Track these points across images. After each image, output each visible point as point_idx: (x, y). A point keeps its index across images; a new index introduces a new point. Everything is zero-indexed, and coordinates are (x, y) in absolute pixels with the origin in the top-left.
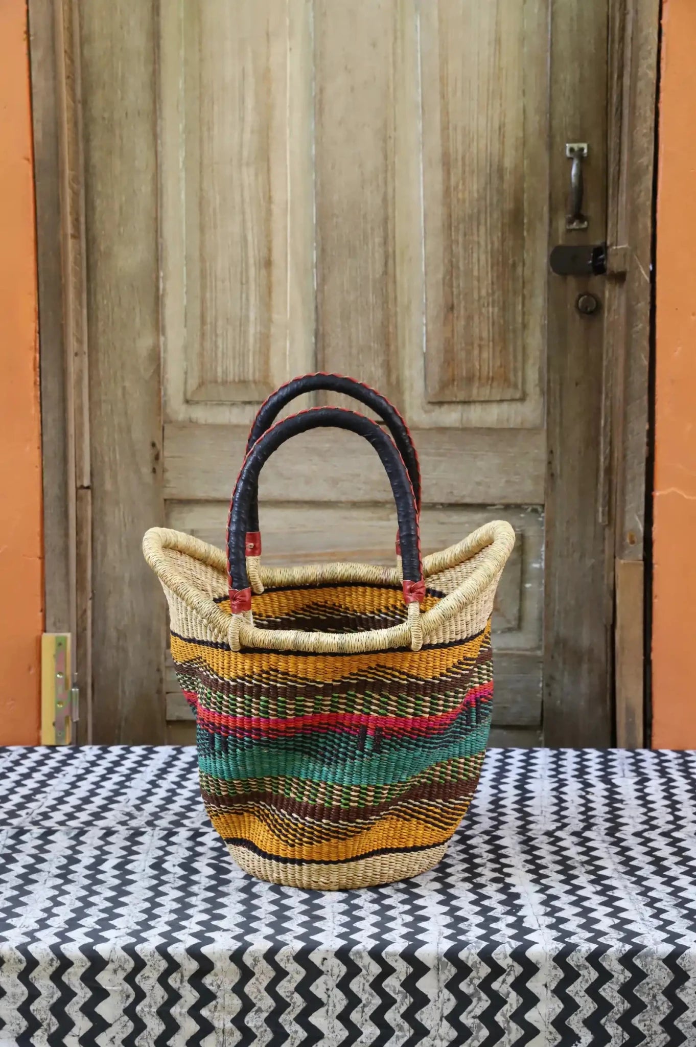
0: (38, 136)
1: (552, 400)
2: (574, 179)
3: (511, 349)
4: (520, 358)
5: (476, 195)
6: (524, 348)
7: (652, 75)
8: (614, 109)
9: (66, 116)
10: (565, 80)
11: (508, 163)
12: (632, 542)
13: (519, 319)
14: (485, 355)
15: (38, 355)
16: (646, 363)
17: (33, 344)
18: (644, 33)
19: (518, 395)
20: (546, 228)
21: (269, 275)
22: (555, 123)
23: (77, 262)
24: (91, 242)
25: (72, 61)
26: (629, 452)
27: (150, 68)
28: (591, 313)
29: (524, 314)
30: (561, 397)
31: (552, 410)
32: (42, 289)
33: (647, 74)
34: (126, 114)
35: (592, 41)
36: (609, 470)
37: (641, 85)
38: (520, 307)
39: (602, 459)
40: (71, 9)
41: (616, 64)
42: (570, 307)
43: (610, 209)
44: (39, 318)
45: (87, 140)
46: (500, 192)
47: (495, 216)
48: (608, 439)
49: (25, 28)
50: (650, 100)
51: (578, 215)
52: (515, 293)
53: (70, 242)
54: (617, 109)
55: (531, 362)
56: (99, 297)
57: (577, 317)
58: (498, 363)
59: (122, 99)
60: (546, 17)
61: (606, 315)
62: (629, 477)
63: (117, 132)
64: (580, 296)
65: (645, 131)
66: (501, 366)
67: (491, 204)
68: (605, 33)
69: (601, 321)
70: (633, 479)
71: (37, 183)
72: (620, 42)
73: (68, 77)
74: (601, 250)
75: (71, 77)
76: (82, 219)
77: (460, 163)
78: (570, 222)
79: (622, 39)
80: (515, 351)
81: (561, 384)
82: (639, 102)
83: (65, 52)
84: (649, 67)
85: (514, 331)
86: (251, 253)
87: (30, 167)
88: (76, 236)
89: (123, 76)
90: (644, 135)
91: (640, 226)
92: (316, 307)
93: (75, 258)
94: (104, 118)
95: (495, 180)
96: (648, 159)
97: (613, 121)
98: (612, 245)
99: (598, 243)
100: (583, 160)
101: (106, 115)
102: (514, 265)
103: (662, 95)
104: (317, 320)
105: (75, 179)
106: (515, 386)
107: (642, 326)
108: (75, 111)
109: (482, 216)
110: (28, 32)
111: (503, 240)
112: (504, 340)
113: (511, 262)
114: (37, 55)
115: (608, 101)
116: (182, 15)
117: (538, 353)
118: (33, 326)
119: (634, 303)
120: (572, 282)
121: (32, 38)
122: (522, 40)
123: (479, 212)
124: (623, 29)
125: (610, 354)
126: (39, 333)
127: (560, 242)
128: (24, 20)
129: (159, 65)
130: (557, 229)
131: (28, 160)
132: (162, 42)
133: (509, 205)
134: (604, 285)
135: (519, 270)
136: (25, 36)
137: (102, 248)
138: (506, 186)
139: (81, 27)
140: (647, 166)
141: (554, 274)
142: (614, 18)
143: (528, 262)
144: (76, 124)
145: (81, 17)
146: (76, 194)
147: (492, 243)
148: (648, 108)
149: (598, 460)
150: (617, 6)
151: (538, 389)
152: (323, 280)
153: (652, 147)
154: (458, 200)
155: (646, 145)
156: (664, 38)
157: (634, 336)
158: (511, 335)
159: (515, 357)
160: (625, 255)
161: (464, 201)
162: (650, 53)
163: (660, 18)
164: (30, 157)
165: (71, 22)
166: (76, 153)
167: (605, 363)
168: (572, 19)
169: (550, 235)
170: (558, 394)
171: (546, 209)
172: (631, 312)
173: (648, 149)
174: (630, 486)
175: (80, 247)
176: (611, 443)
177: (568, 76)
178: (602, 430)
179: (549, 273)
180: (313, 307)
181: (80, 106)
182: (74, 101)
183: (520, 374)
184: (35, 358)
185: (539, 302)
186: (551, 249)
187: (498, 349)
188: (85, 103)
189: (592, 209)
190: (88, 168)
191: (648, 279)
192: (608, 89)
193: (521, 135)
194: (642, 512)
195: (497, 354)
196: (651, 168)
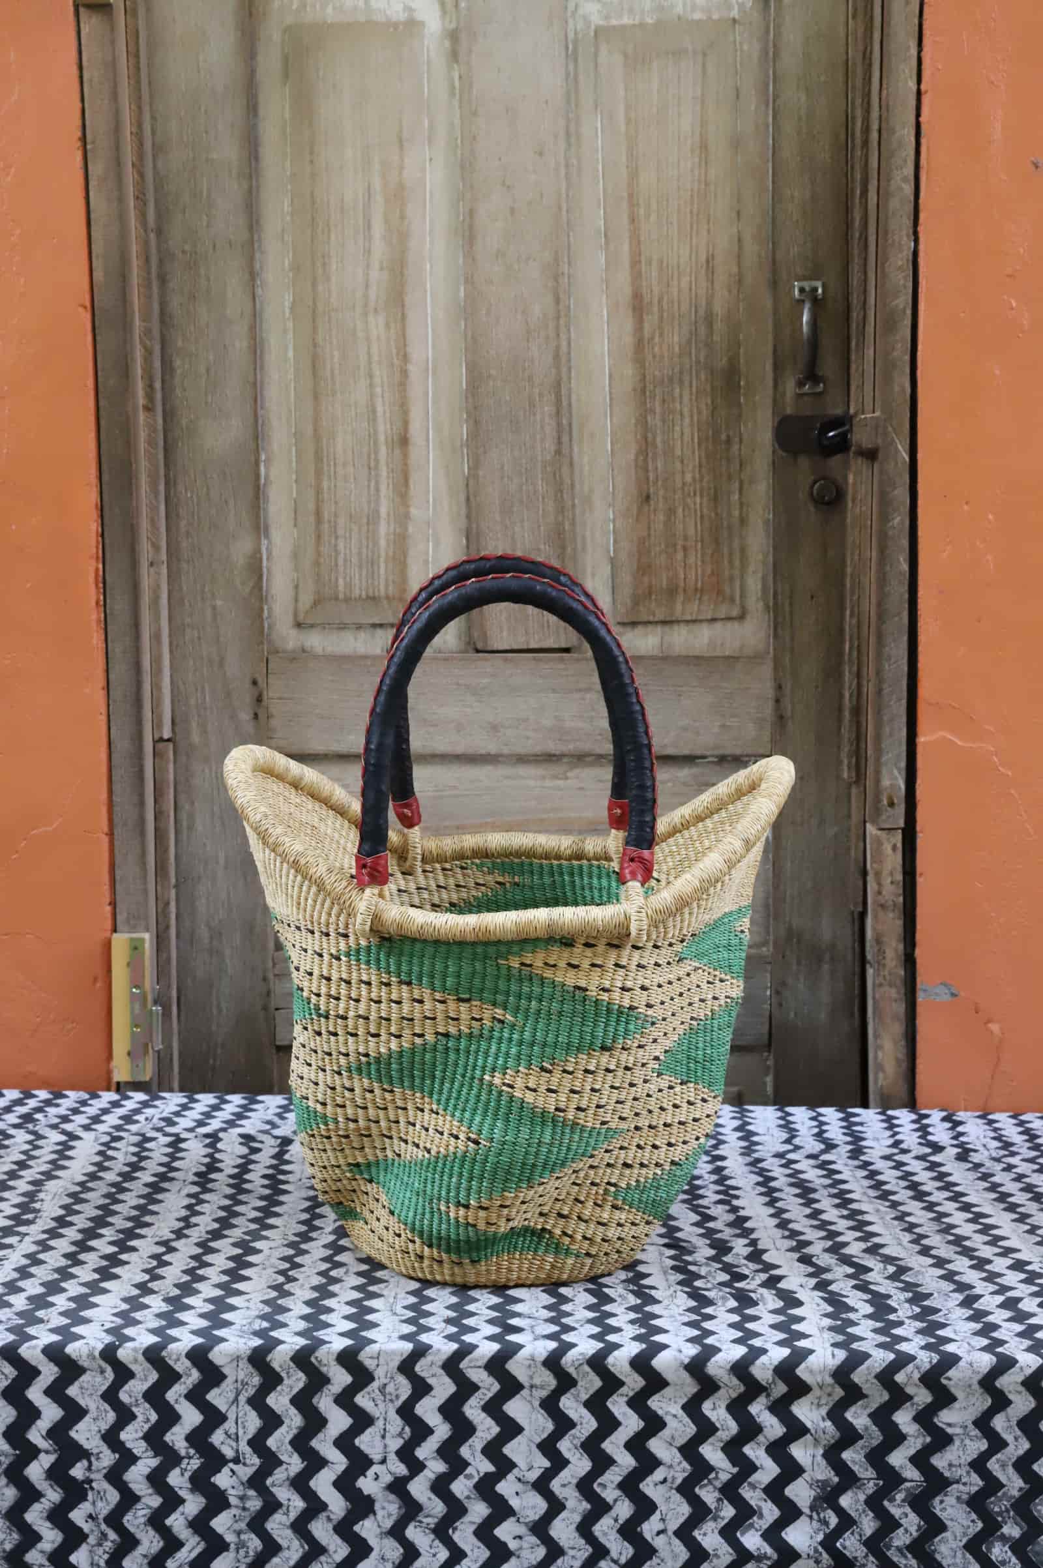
0: (98, 275)
1: (780, 619)
2: (805, 328)
3: (726, 551)
4: (737, 563)
5: (677, 349)
6: (743, 550)
7: (908, 189)
8: (857, 235)
9: (134, 248)
10: (792, 197)
11: (719, 309)
12: (891, 804)
13: (736, 513)
14: (691, 560)
15: (101, 566)
16: (905, 567)
17: (94, 550)
18: (897, 134)
19: (735, 612)
20: (770, 391)
21: (405, 456)
22: (779, 256)
23: (151, 442)
24: (169, 415)
25: (142, 175)
26: (885, 686)
27: (245, 186)
28: (828, 503)
29: (741, 504)
30: (791, 613)
31: (780, 631)
32: (105, 477)
33: (901, 189)
34: (214, 246)
35: (827, 147)
36: (857, 711)
37: (894, 204)
38: (737, 497)
39: (847, 695)
40: (140, 108)
41: (858, 176)
42: (803, 495)
43: (853, 367)
44: (102, 517)
45: (163, 280)
46: (709, 345)
47: (703, 377)
48: (855, 668)
49: (79, 134)
50: (907, 222)
51: (812, 375)
52: (730, 478)
53: (142, 416)
54: (861, 235)
55: (751, 569)
56: (181, 487)
57: (812, 509)
58: (709, 571)
59: (208, 226)
60: (767, 115)
61: (850, 504)
62: (885, 718)
63: (202, 272)
64: (815, 482)
65: (900, 263)
66: (713, 573)
67: (698, 362)
68: (843, 137)
69: (843, 512)
70: (891, 720)
71: (98, 338)
72: (862, 148)
73: (137, 198)
74: (842, 421)
75: (140, 198)
76: (158, 385)
77: (655, 309)
78: (801, 384)
79: (866, 143)
80: (731, 554)
81: (791, 597)
82: (893, 225)
83: (133, 165)
84: (905, 179)
85: (730, 527)
86: (381, 428)
87: (88, 316)
88: (148, 409)
89: (209, 196)
90: (900, 268)
91: (897, 389)
92: (468, 499)
93: (149, 435)
94: (184, 252)
95: (703, 330)
96: (903, 301)
97: (856, 252)
98: (856, 414)
99: (839, 411)
100: (815, 301)
101: (187, 247)
102: (728, 441)
103: (922, 216)
104: (468, 517)
105: (147, 332)
106: (732, 600)
107: (899, 520)
108: (146, 243)
109: (686, 378)
110: (84, 139)
111: (714, 409)
112: (717, 542)
113: (723, 437)
114: (96, 170)
115: (848, 225)
116: (287, 116)
117: (760, 557)
118: (94, 527)
119: (888, 489)
120: (804, 462)
121: (89, 147)
122: (736, 143)
123: (681, 373)
124: (866, 130)
125: (856, 557)
126: (102, 535)
127: (789, 411)
128: (79, 123)
129: (257, 181)
130: (784, 394)
131: (85, 307)
132: (261, 150)
133: (722, 362)
134: (846, 466)
135: (736, 447)
136: (79, 144)
137: (184, 422)
138: (716, 338)
139: (153, 132)
140: (904, 309)
141: (780, 452)
142: (853, 118)
143: (745, 436)
144: (147, 260)
145: (153, 118)
146: (148, 352)
147: (699, 413)
148: (904, 232)
149: (841, 696)
150: (858, 101)
151: (761, 605)
152: (475, 466)
153: (910, 284)
154: (654, 357)
155: (902, 282)
156: (923, 141)
157: (890, 533)
158: (725, 534)
159: (731, 562)
160: (877, 427)
161: (662, 357)
162: (905, 161)
163: (918, 115)
164: (88, 304)
165: (140, 125)
166: (149, 297)
167: (849, 570)
168: (800, 119)
169: (775, 401)
170: (787, 608)
171: (769, 367)
172: (885, 502)
173: (905, 287)
174: (887, 730)
175: (155, 421)
176: (859, 675)
177: (797, 193)
178: (846, 658)
179: (774, 452)
180: (462, 498)
181: (152, 236)
182: (145, 231)
183: (737, 583)
184: (97, 570)
185: (761, 490)
186: (777, 420)
187: (709, 552)
188: (159, 232)
189: (829, 366)
190: (165, 317)
191: (907, 459)
192: (848, 210)
193: (735, 270)
194: (903, 764)
195: (708, 559)
196: (909, 312)
